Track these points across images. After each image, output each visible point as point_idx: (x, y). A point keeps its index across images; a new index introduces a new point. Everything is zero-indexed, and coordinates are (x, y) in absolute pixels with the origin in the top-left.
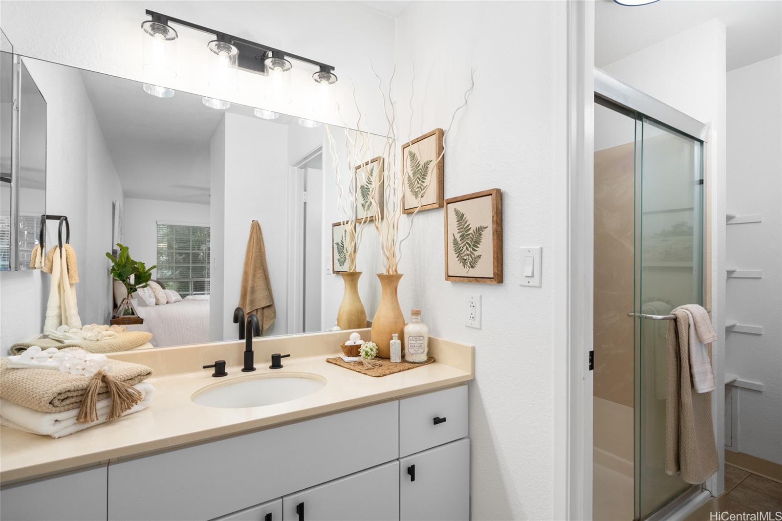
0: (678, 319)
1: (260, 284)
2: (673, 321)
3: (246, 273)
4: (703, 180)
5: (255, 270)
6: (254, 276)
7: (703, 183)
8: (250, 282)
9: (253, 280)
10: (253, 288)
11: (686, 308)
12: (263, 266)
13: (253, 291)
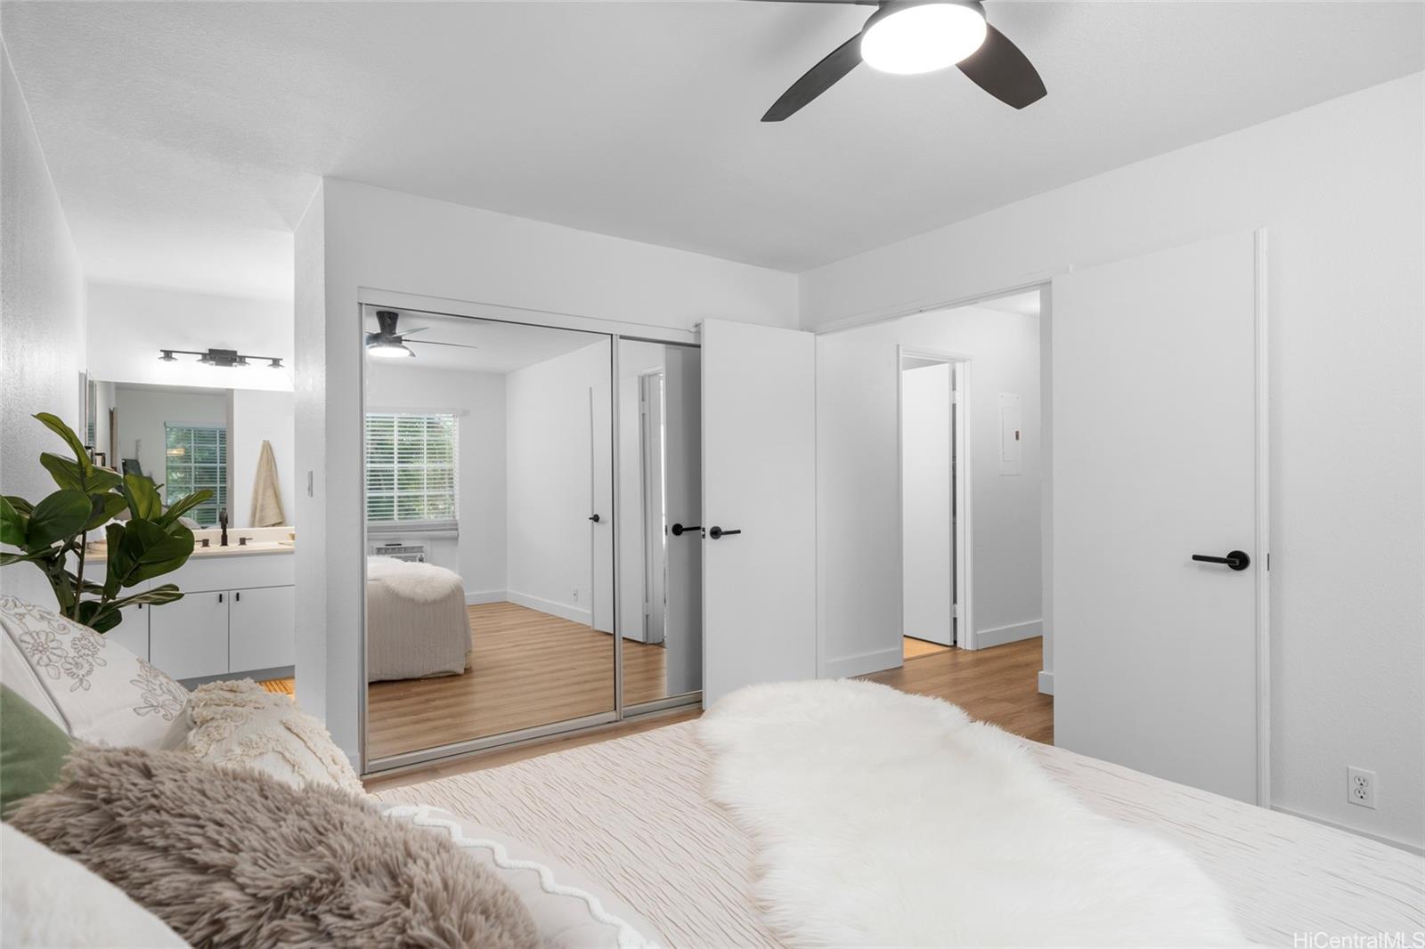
1: (271, 502)
3: (256, 492)
5: (265, 489)
6: (264, 494)
8: (260, 501)
9: (263, 499)
10: (262, 506)
12: (273, 484)
13: (263, 509)
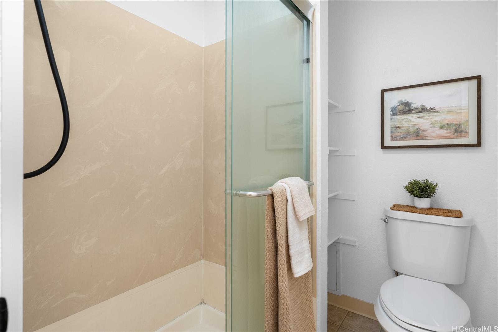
0: (274, 194)
2: (270, 198)
4: (309, 58)
7: (309, 62)
11: (285, 182)
